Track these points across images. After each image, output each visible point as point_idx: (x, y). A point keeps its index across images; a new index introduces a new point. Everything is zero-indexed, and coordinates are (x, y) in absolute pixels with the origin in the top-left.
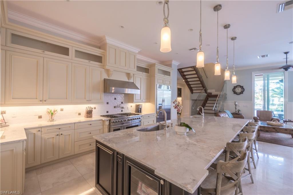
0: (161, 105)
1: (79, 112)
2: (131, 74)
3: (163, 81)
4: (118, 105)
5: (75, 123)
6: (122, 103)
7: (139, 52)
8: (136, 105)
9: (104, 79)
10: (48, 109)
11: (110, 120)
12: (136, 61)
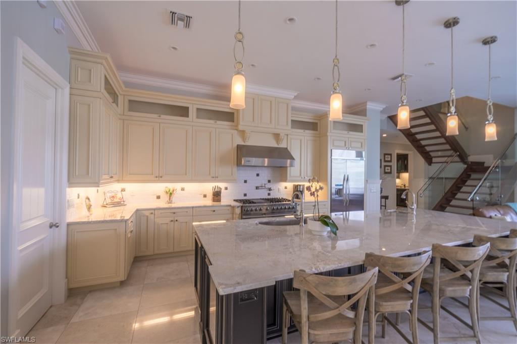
0: (341, 187)
1: (205, 194)
2: (281, 135)
3: (345, 142)
4: (262, 184)
5: (193, 207)
6: (269, 181)
7: (295, 96)
8: (294, 185)
9: (238, 145)
10: (167, 187)
11: (242, 207)
12: (290, 112)
